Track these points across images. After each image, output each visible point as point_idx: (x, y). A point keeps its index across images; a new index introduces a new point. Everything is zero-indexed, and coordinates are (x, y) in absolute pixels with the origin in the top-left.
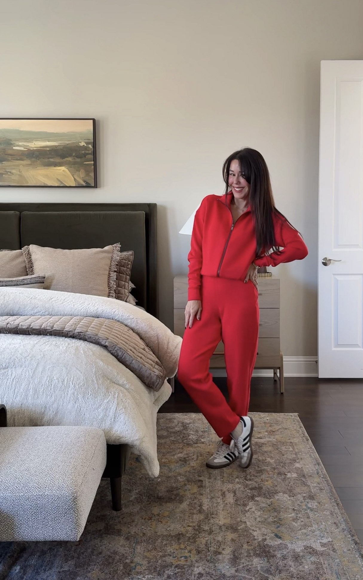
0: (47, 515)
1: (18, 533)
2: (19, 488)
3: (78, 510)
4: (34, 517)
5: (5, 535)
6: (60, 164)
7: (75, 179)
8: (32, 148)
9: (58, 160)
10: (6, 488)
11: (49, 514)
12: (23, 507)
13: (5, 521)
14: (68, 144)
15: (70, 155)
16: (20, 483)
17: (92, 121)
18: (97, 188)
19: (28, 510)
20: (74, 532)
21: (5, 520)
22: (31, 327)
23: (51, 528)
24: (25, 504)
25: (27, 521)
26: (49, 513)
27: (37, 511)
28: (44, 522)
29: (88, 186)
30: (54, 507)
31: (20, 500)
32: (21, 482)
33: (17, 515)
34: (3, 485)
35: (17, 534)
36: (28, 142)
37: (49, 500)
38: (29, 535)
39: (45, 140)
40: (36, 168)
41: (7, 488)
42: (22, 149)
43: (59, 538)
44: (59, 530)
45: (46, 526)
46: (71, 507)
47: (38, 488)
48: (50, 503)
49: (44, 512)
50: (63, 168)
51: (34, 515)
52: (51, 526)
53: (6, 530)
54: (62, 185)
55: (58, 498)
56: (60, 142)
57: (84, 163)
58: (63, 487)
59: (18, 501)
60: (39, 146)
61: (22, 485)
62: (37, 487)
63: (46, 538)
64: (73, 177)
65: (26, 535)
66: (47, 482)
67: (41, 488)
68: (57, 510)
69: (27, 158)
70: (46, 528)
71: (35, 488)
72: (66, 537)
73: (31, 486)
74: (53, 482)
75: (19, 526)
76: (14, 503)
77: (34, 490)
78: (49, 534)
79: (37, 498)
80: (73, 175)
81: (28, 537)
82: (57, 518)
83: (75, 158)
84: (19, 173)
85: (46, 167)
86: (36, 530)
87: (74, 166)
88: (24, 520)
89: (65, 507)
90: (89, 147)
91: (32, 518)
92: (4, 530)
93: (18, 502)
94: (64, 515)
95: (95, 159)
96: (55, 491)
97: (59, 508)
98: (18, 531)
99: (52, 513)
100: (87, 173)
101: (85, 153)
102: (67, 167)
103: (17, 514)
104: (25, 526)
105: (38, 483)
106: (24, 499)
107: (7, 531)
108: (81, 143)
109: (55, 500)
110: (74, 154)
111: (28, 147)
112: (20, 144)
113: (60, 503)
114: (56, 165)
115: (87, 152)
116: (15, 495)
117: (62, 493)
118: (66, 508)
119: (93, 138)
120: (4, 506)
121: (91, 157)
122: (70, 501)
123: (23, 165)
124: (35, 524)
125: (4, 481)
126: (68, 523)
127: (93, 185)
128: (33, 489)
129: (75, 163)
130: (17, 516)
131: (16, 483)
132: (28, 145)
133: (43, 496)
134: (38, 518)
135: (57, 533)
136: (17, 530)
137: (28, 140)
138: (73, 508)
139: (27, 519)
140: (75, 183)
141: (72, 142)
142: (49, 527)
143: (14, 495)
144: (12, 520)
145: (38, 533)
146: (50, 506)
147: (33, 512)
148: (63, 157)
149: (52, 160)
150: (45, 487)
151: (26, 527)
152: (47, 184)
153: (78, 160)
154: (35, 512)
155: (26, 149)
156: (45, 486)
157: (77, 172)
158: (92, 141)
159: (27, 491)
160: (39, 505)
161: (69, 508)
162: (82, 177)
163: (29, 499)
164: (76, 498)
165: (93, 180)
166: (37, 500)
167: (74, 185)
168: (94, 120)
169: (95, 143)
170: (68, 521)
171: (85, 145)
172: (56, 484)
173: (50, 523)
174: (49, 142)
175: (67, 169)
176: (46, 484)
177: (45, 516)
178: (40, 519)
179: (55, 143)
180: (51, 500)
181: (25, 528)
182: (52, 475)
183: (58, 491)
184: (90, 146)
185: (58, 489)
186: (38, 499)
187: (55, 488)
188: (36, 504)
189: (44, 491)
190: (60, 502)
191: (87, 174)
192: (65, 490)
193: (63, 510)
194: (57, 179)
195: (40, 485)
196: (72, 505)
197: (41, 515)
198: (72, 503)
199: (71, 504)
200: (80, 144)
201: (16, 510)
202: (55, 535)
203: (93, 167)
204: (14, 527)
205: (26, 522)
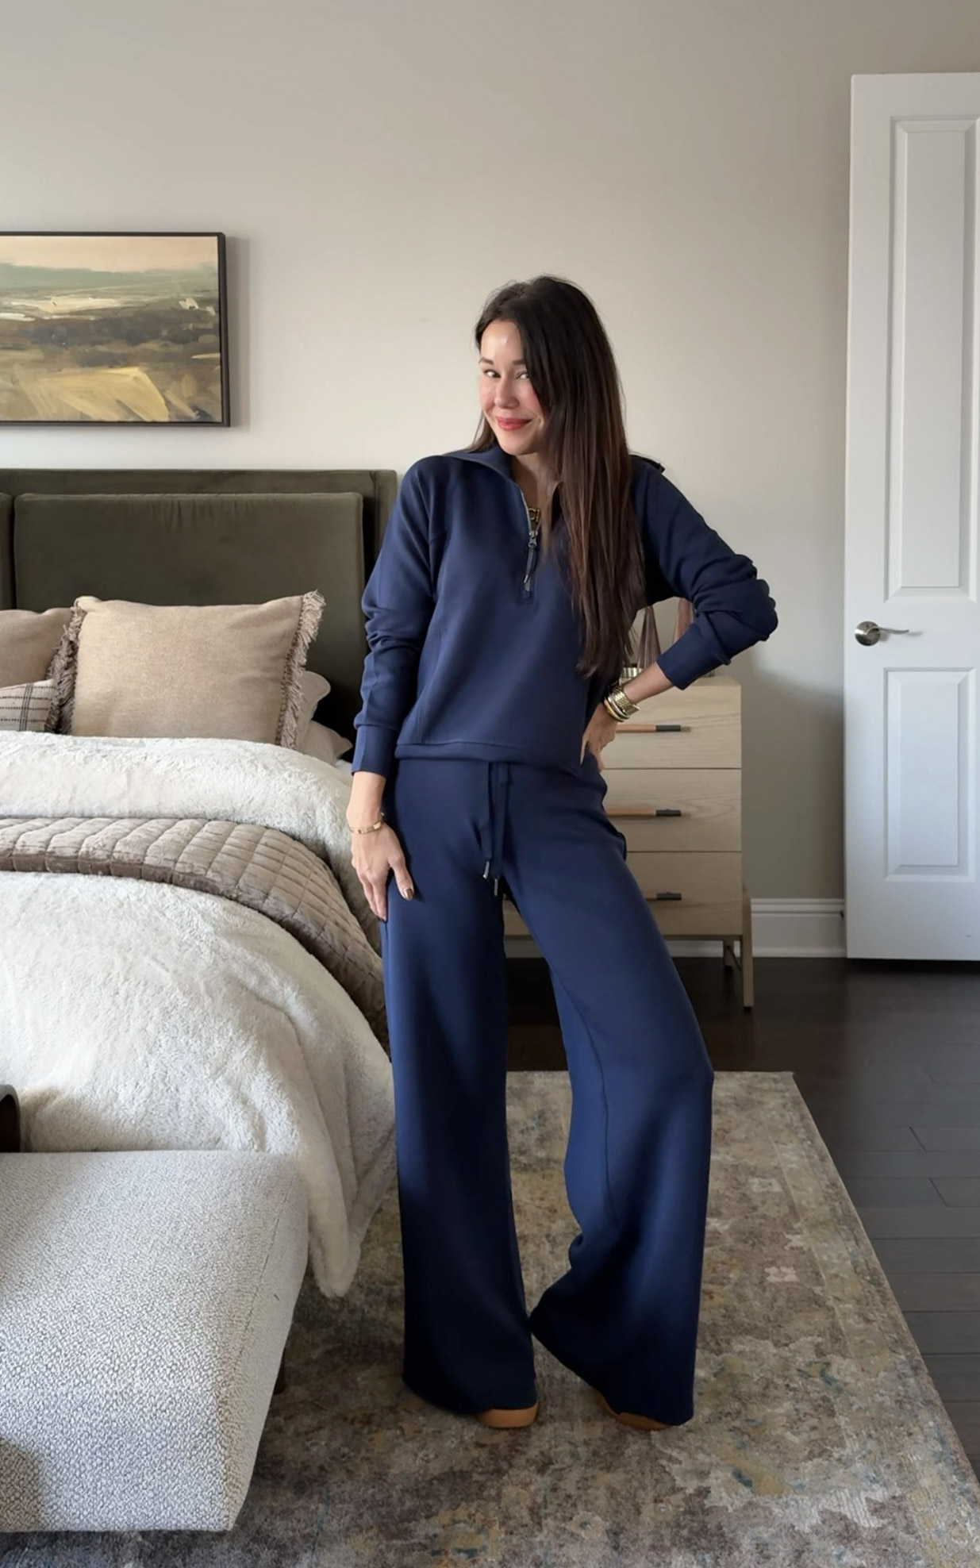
0: (140, 1453)
1: (52, 1507)
2: (53, 1370)
3: (230, 1437)
4: (99, 1460)
5: (12, 1515)
6: (126, 361)
7: (168, 403)
8: (47, 314)
9: (120, 349)
10: (15, 1368)
11: (144, 1453)
12: (65, 1431)
13: (12, 1471)
14: (148, 305)
15: (155, 336)
16: (58, 1354)
17: (215, 239)
18: (229, 425)
19: (83, 1438)
20: (219, 1504)
21: (13, 1468)
22: (49, 850)
23: (151, 1494)
24: (73, 1421)
25: (78, 1473)
26: (145, 1446)
27: (110, 1442)
28: (129, 1476)
29: (204, 422)
30: (158, 1431)
31: (59, 1408)
32: (61, 1351)
33: (50, 1455)
34: (7, 1359)
35: (50, 1511)
36: (35, 298)
37: (145, 1410)
38: (85, 1513)
39: (84, 294)
40: (60, 370)
41: (18, 1369)
42: (20, 317)
43: (174, 1522)
44: (176, 1498)
45: (136, 1488)
46: (210, 1429)
47: (111, 1372)
48: (147, 1419)
49: (128, 1446)
50: (133, 372)
51: (99, 1454)
52: (151, 1487)
53: (16, 1499)
54: (131, 419)
55: (171, 1403)
56: (127, 299)
57: (195, 357)
58: (186, 1366)
59: (52, 1411)
60: (65, 309)
61: (64, 1359)
62: (107, 1369)
63: (136, 1522)
64: (164, 397)
65: (74, 1514)
66: (137, 1350)
67: (120, 1371)
68: (169, 1439)
69: (34, 343)
70: (136, 1492)
71: (103, 1369)
72: (195, 1519)
73: (92, 1365)
74: (154, 1353)
75: (54, 1487)
76: (40, 1418)
77: (99, 1377)
78: (145, 1511)
79: (107, 1402)
80: (162, 392)
81: (81, 1521)
82: (169, 1463)
83: (168, 342)
84: (10, 385)
85: (88, 369)
86: (105, 1499)
87: (163, 366)
88: (68, 1469)
89: (193, 1429)
90: (207, 312)
91: (95, 1464)
92: (9, 1498)
93: (52, 1415)
94: (188, 1454)
95: (224, 347)
96: (161, 1382)
97: (174, 1432)
98: (51, 1504)
99: (154, 1449)
100: (202, 387)
101: (196, 329)
102: (145, 369)
103: (47, 1451)
104: (71, 1486)
105: (111, 1353)
106: (69, 1405)
107: (17, 1502)
108: (185, 300)
109: (164, 1408)
110: (165, 333)
111: (35, 314)
112: (15, 303)
113: (179, 1417)
114: (114, 362)
115: (201, 326)
116: (43, 1394)
117: (183, 1386)
118: (197, 1433)
119: (217, 288)
120: (9, 1425)
121: (213, 339)
122: (208, 1412)
123: (24, 364)
124: (104, 1481)
125: (9, 1346)
126: (201, 1479)
127: (218, 418)
128: (96, 1372)
129: (167, 358)
130: (49, 1458)
131: (46, 1353)
132: (35, 306)
133: (125, 1396)
134: (111, 1464)
135: (169, 1508)
136: (48, 1498)
137: (35, 294)
138: (217, 1432)
139: (77, 1466)
140: (167, 413)
141: (159, 298)
142: (145, 1491)
143: (40, 1391)
144: (32, 1470)
145: (110, 1507)
146: (147, 1426)
147: (98, 1446)
148: (134, 339)
149: (103, 349)
150: (134, 1368)
151: (76, 1489)
152: (88, 416)
153: (176, 348)
154: (102, 1446)
155: (32, 317)
156: (133, 1365)
157: (174, 384)
158: (216, 295)
159: (77, 1381)
160: (115, 1424)
161: (204, 1432)
162: (189, 398)
163: (85, 1406)
164: (226, 1403)
165: (220, 405)
166: (108, 1410)
167: (166, 419)
168: (221, 237)
169: (223, 302)
170: (201, 1472)
171: (197, 307)
172: (164, 1357)
173: (148, 1479)
174: (94, 297)
175: (147, 372)
176: (135, 1358)
177: (131, 1456)
178: (117, 1465)
179: (112, 300)
180: (151, 1411)
181: (72, 1493)
182: (153, 1326)
183: (171, 1382)
184: (211, 310)
185: (172, 1375)
186: (111, 1406)
187: (161, 1370)
188: (107, 1422)
189: (130, 1381)
190: (177, 1414)
191: (203, 389)
192: (190, 1378)
193: (187, 1440)
194: (119, 402)
195: (118, 1362)
196: (215, 1424)
197: (122, 1453)
198: (212, 1417)
199: (210, 1422)
200: (182, 303)
201: (46, 1437)
202: (162, 1514)
203: (219, 367)
204: (40, 1491)
205: (75, 1475)
